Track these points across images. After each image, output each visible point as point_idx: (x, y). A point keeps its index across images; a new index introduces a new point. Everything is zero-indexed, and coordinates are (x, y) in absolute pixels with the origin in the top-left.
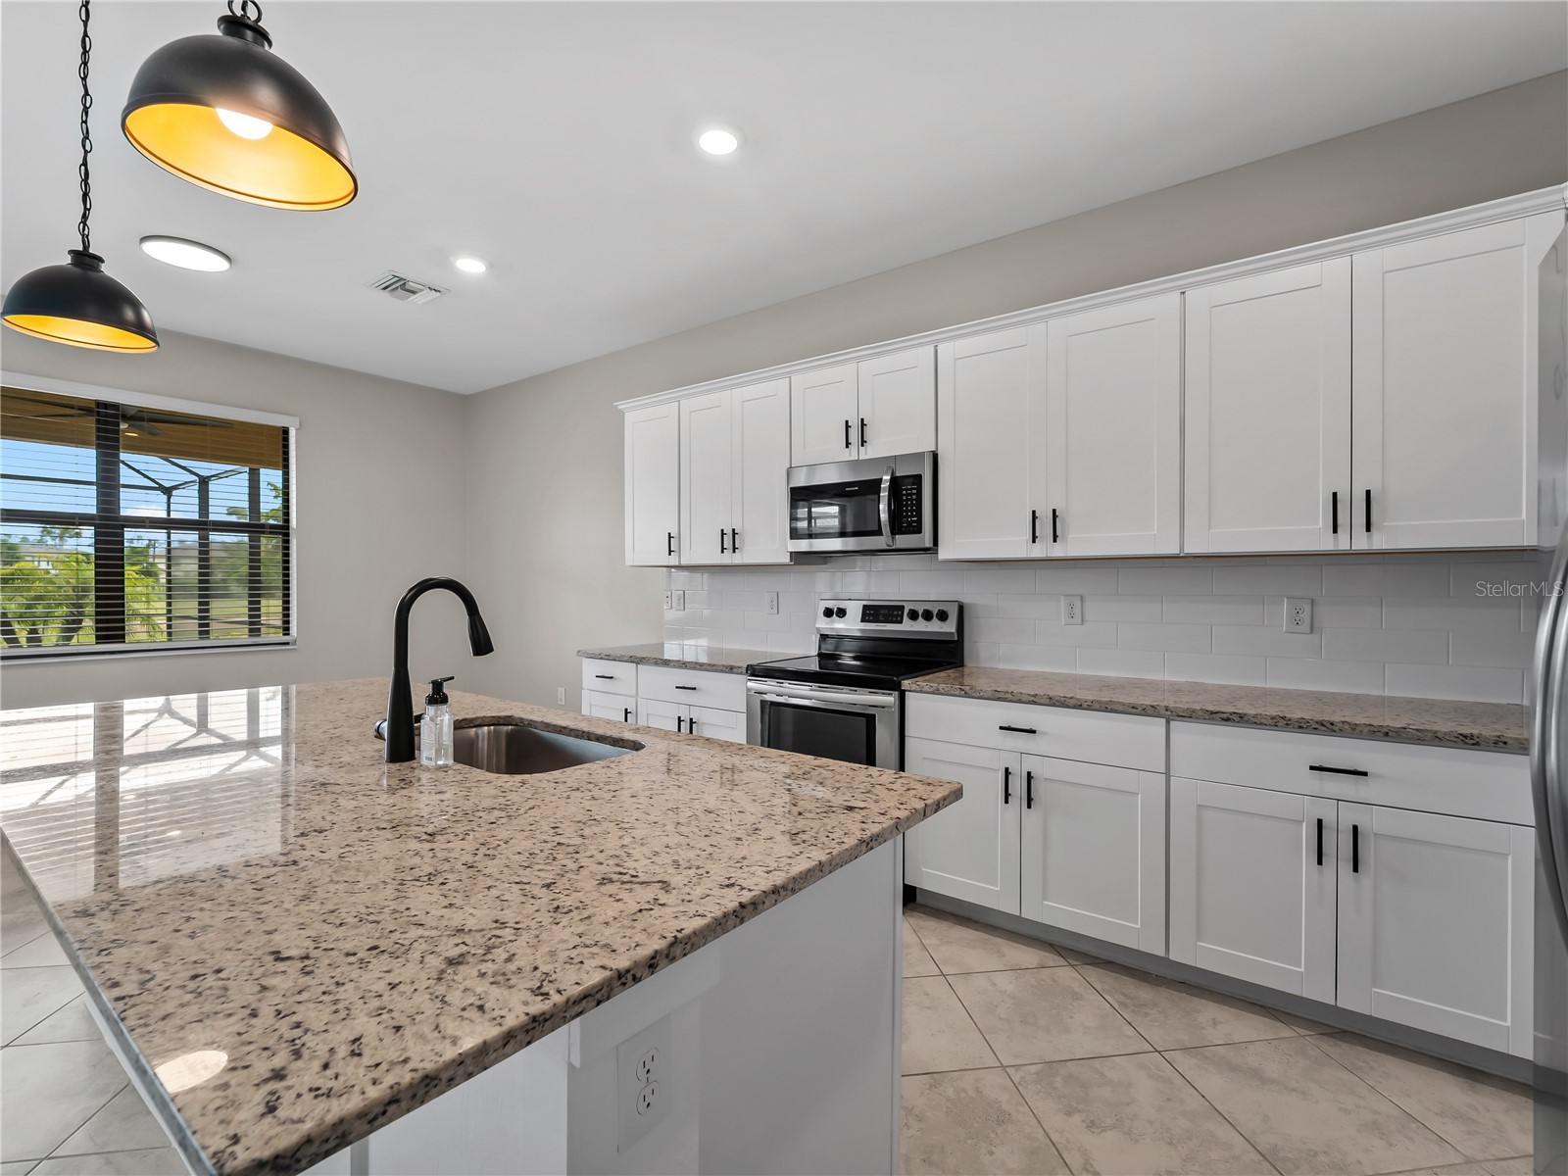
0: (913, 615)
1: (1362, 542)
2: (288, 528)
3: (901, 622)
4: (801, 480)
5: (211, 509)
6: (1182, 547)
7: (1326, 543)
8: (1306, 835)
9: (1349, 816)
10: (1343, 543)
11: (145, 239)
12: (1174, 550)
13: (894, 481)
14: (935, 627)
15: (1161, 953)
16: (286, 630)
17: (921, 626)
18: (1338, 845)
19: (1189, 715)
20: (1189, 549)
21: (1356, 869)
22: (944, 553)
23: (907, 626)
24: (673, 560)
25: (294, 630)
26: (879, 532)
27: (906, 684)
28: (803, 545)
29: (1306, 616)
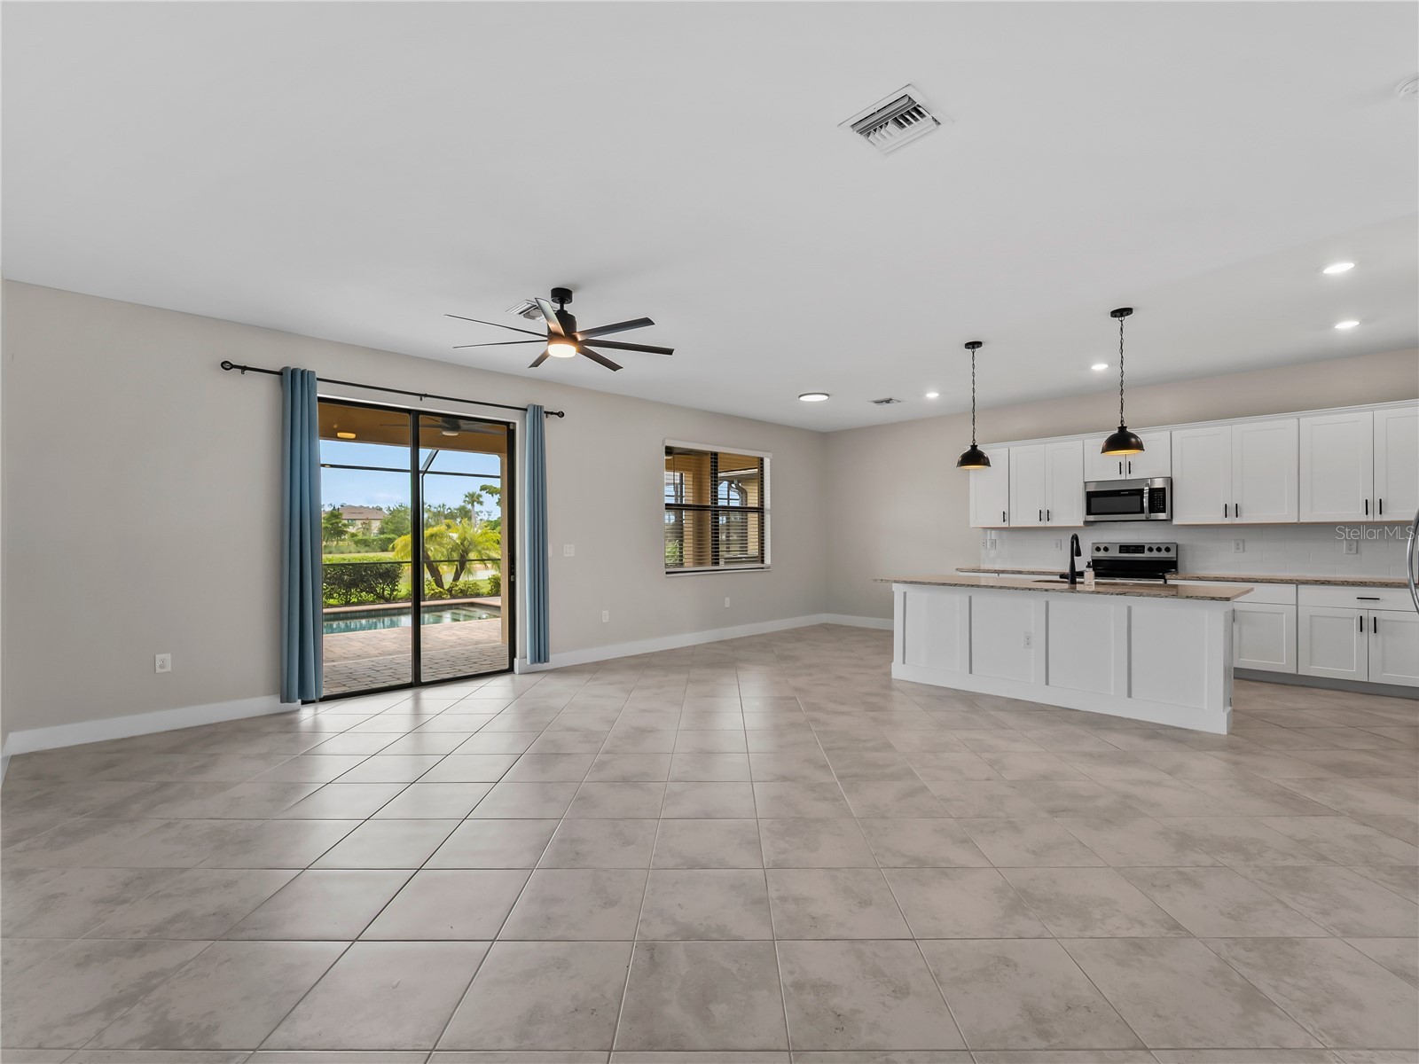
0: (1151, 550)
1: (1378, 518)
2: (763, 509)
3: (1143, 553)
4: (1092, 488)
5: (749, 501)
6: (1299, 520)
7: (1363, 518)
8: (1356, 623)
9: (1372, 615)
10: (1370, 518)
11: (800, 396)
12: (1296, 521)
13: (1150, 489)
14: (1163, 554)
15: (1295, 672)
16: (763, 561)
17: (1155, 554)
18: (1369, 625)
19: (1306, 582)
20: (1302, 520)
21: (1375, 632)
22: (1175, 522)
23: (1146, 555)
24: (1005, 525)
25: (768, 560)
26: (1142, 511)
27: (1167, 576)
28: (1091, 518)
29: (1354, 546)
